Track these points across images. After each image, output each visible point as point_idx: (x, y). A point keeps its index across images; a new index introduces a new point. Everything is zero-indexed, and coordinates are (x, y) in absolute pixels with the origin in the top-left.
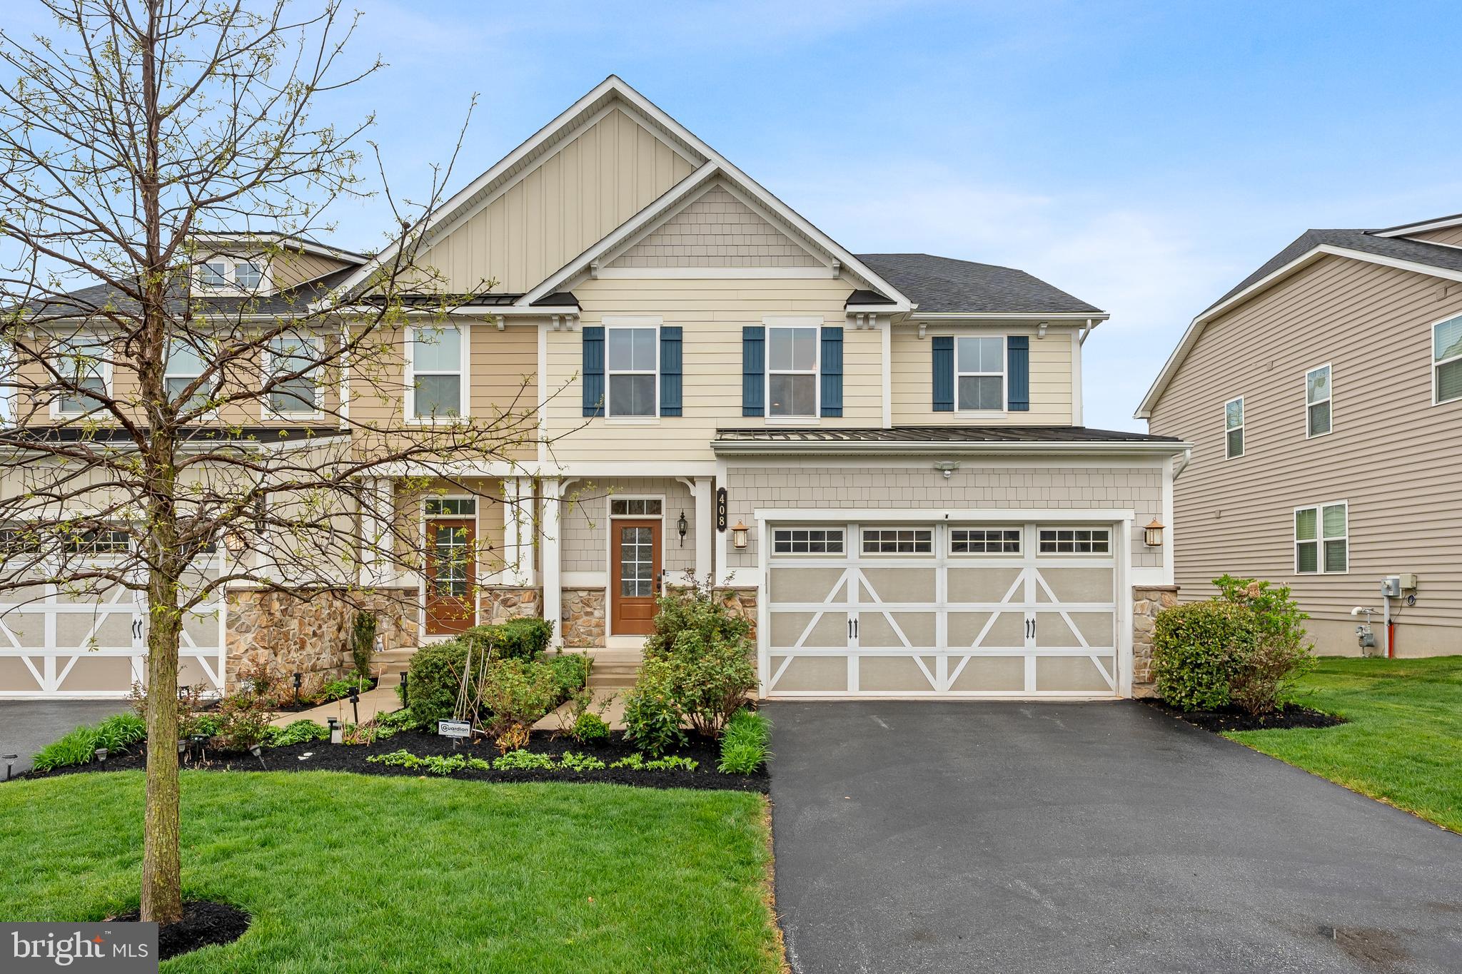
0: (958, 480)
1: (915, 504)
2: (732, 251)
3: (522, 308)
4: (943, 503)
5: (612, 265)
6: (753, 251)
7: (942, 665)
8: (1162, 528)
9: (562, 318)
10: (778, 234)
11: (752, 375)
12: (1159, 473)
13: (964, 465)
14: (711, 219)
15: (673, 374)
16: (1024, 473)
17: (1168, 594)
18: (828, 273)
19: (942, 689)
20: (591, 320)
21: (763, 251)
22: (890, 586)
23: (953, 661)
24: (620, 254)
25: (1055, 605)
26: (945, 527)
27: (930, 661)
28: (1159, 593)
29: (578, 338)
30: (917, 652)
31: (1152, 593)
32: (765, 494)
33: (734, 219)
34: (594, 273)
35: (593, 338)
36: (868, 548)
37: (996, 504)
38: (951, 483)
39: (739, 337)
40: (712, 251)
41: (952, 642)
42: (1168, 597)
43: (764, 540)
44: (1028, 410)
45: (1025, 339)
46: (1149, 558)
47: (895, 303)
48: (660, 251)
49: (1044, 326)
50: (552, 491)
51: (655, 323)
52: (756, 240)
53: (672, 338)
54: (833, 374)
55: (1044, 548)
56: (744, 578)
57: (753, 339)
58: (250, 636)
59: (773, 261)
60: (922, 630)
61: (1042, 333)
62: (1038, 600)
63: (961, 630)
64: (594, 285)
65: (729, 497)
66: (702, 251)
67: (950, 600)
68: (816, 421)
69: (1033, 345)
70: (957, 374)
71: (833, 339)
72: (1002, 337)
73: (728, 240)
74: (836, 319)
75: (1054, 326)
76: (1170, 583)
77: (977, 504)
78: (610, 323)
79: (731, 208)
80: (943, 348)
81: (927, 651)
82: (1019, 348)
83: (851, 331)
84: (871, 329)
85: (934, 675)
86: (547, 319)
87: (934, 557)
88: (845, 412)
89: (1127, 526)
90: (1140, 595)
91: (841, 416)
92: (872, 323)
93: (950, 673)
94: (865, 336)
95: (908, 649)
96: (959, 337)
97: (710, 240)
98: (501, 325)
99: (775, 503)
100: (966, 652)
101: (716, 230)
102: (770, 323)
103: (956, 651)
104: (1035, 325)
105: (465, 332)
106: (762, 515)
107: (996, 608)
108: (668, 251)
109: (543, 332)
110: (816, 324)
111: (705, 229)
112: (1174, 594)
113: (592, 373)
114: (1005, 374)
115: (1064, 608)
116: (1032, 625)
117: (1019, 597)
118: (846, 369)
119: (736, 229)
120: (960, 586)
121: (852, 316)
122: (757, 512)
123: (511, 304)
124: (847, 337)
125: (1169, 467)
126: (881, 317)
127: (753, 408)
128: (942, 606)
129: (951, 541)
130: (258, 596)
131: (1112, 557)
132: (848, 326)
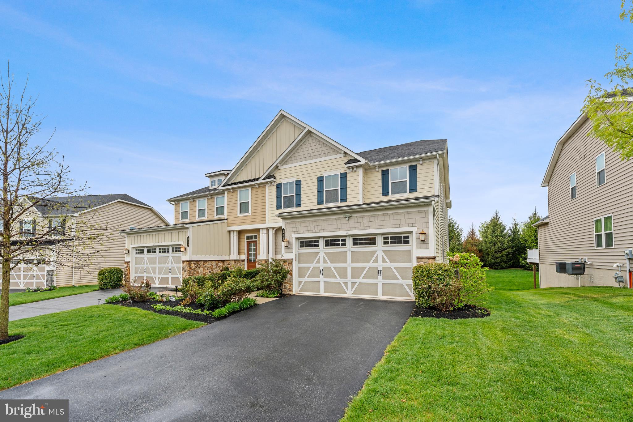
0: (352, 220)
1: (338, 230)
2: (315, 154)
3: (260, 181)
4: (347, 229)
5: (284, 165)
6: (320, 153)
7: (350, 285)
8: (425, 233)
9: (271, 182)
10: (327, 146)
11: (320, 192)
12: (427, 212)
13: (354, 215)
14: (309, 145)
15: (299, 194)
16: (375, 216)
17: (431, 260)
18: (342, 155)
19: (349, 294)
20: (278, 181)
21: (323, 152)
22: (333, 258)
23: (353, 284)
24: (285, 160)
25: (389, 264)
26: (350, 237)
27: (346, 284)
28: (427, 259)
29: (275, 187)
30: (341, 280)
31: (424, 259)
32: (295, 230)
33: (315, 144)
34: (278, 168)
35: (279, 186)
36: (326, 245)
37: (364, 228)
38: (350, 222)
39: (316, 180)
40: (309, 155)
41: (353, 277)
42: (431, 261)
43: (295, 245)
44: (417, 192)
45: (415, 166)
46: (423, 246)
47: (360, 161)
48: (295, 158)
49: (421, 160)
50: (271, 232)
51: (294, 180)
52: (321, 149)
53: (299, 183)
54: (344, 188)
55: (385, 243)
56: (287, 256)
57: (320, 180)
58: (186, 272)
59: (326, 154)
60: (343, 273)
61: (421, 162)
62: (383, 262)
63: (356, 273)
64: (279, 171)
65: (285, 231)
66: (306, 156)
67: (352, 262)
68: (339, 204)
69: (418, 168)
70: (390, 182)
71: (344, 176)
72: (406, 167)
73: (313, 151)
74: (344, 169)
75: (424, 159)
76: (432, 255)
77: (358, 228)
78: (283, 181)
79: (314, 141)
80: (385, 174)
81: (345, 280)
82: (413, 170)
83: (349, 173)
84: (355, 171)
85: (347, 288)
86: (267, 183)
87: (347, 248)
88: (348, 200)
89: (414, 233)
90: (419, 260)
91: (346, 202)
92: (355, 169)
93: (352, 289)
94: (354, 174)
95: (338, 279)
96: (391, 169)
97: (308, 152)
98: (257, 186)
99: (297, 232)
100: (358, 281)
101: (310, 148)
102: (325, 174)
103: (354, 280)
104: (417, 160)
105: (250, 189)
106: (294, 236)
107: (368, 265)
108: (298, 158)
109: (267, 186)
110: (338, 172)
111: (307, 149)
112: (434, 260)
113: (279, 197)
114: (408, 180)
115: (392, 265)
116: (380, 272)
117: (376, 261)
118: (348, 186)
119: (316, 147)
120: (355, 258)
121: (348, 168)
122: (292, 235)
123: (258, 180)
124: (348, 175)
125: (431, 209)
126: (357, 167)
127: (320, 202)
128: (349, 265)
129: (352, 242)
130: (187, 262)
131: (411, 245)
132: (348, 171)
